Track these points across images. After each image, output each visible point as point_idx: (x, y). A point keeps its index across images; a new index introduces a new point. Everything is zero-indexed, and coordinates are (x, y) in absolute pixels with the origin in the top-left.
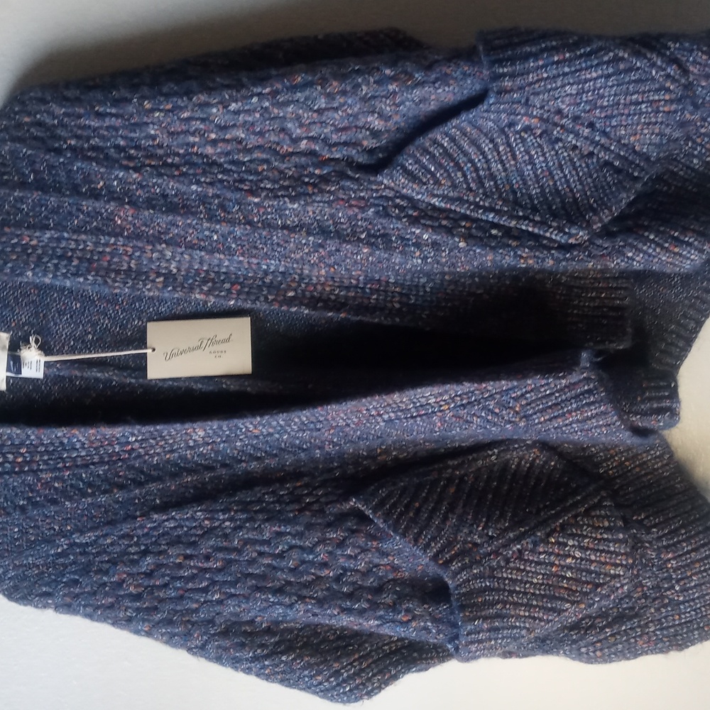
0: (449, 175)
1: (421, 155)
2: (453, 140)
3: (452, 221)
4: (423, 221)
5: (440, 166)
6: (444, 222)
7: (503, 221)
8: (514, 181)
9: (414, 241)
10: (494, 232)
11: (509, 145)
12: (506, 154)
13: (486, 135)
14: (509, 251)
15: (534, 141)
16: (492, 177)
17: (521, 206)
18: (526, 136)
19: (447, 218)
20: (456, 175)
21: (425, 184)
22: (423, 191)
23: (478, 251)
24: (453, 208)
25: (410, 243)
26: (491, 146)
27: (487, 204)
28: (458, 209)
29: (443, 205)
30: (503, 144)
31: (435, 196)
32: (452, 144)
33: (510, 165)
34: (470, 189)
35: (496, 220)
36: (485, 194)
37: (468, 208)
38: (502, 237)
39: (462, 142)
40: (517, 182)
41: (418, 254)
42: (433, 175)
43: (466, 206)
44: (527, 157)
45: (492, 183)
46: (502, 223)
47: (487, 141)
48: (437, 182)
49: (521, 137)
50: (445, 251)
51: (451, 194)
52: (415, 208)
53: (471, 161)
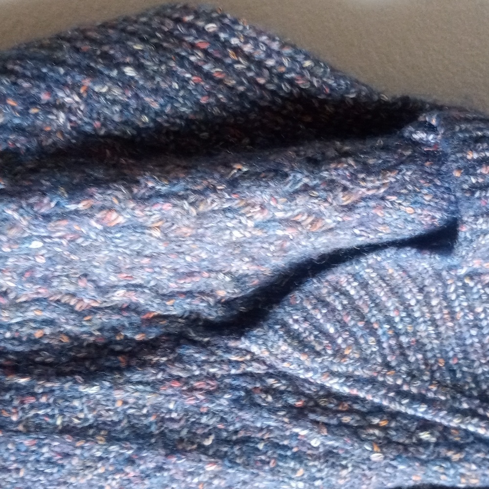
0: (357, 342)
1: (314, 308)
2: (364, 285)
3: (358, 418)
4: (312, 416)
5: (344, 325)
6: (347, 419)
7: (441, 418)
8: (451, 354)
9: (295, 450)
10: (425, 436)
11: (445, 297)
12: (441, 311)
13: (414, 280)
14: (447, 469)
15: (482, 291)
16: (420, 347)
17: (463, 393)
18: (471, 284)
19: (350, 412)
20: (367, 342)
21: (318, 354)
22: (316, 365)
23: (401, 467)
24: (362, 395)
25: (289, 453)
26: (420, 297)
27: (414, 390)
28: (369, 397)
29: (346, 390)
30: (437, 296)
31: (333, 374)
32: (363, 293)
33: (447, 328)
34: (387, 365)
35: (428, 417)
36: (410, 374)
37: (385, 396)
38: (437, 444)
39: (377, 290)
40: (455, 355)
41: (301, 472)
42: (332, 340)
43: (383, 392)
44: (471, 317)
45: (420, 356)
46: (438, 420)
47: (415, 290)
48: (338, 353)
49: (465, 286)
50: (345, 467)
51: (359, 373)
52: (298, 393)
53: (389, 320)
